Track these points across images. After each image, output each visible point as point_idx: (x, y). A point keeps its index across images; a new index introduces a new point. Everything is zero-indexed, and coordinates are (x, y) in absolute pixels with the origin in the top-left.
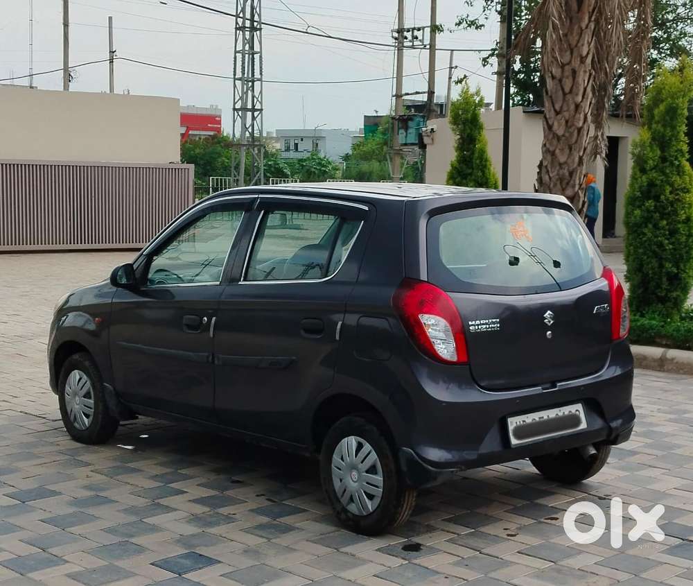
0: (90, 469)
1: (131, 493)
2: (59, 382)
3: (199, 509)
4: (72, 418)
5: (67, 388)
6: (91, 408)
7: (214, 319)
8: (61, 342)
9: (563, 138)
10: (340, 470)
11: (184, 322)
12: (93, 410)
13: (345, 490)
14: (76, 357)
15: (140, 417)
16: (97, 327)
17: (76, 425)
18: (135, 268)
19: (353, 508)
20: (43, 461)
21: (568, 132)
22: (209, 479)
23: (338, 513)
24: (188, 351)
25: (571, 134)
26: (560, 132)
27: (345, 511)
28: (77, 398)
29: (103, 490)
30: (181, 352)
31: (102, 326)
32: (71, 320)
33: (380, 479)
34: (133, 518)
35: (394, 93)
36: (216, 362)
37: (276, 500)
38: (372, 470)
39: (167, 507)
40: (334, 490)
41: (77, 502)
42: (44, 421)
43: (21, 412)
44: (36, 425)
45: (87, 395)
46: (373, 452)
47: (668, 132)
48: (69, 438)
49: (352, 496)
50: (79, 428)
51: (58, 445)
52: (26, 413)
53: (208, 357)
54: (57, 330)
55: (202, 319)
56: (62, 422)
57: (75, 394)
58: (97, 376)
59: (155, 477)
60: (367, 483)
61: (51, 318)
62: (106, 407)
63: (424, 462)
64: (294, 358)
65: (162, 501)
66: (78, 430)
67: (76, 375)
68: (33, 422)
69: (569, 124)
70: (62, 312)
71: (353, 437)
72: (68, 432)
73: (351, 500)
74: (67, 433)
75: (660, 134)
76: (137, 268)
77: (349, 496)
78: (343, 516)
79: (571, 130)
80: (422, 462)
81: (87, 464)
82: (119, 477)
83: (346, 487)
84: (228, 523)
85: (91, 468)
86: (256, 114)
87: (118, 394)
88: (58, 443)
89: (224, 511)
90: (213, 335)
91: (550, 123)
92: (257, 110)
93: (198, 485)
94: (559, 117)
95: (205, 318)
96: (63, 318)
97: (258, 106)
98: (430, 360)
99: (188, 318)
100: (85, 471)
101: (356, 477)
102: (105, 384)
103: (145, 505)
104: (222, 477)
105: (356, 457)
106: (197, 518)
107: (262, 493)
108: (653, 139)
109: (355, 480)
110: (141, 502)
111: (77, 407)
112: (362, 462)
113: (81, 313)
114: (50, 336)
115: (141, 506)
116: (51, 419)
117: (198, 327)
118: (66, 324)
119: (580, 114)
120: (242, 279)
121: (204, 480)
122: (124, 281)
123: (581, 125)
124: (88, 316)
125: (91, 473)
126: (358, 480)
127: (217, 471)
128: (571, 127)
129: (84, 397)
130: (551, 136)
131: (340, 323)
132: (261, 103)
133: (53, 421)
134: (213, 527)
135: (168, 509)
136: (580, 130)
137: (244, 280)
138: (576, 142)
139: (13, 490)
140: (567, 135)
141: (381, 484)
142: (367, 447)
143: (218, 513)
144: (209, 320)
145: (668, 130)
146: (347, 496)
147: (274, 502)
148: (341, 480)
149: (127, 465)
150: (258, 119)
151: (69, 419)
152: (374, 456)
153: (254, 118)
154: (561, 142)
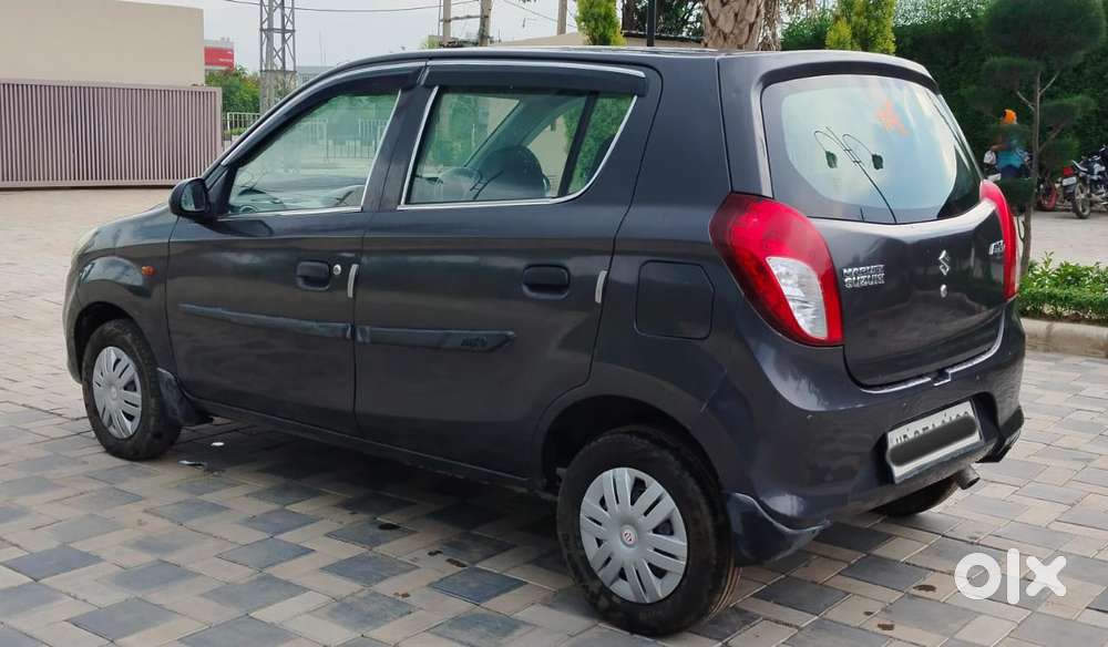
0: (142, 508)
1: (219, 556)
2: (84, 365)
3: (345, 587)
4: (105, 420)
5: (96, 372)
6: (136, 406)
7: (354, 268)
8: (85, 304)
9: (732, 36)
10: (600, 524)
11: (299, 272)
12: (140, 409)
13: (609, 559)
14: (109, 327)
15: (215, 418)
16: (145, 280)
17: (112, 430)
18: (208, 186)
19: (623, 589)
20: (62, 493)
21: (738, 28)
22: (341, 523)
23: (592, 595)
24: (309, 320)
25: (741, 32)
26: (727, 29)
27: (606, 592)
28: (113, 390)
29: (170, 548)
30: (294, 321)
31: (153, 278)
32: (98, 270)
33: (681, 543)
34: (232, 612)
35: (442, 17)
36: (359, 338)
37: (466, 563)
38: (665, 528)
39: (287, 583)
40: (584, 557)
41: (128, 578)
42: (59, 420)
43: (23, 405)
44: (49, 427)
45: (130, 386)
46: (668, 496)
47: (873, 27)
48: (102, 449)
49: (622, 569)
50: (119, 437)
51: (85, 463)
52: (31, 408)
53: (345, 330)
54: (79, 285)
55: (331, 268)
56: (87, 421)
57: (111, 384)
58: (146, 358)
59: (251, 522)
60: (656, 550)
61: (69, 266)
62: (162, 406)
63: (778, 521)
64: (511, 333)
65: (274, 571)
66: (117, 439)
67: (110, 354)
68: (40, 423)
69: (739, 18)
70: (84, 258)
71: (626, 469)
72: (100, 439)
73: (622, 575)
74: (97, 442)
75: (863, 29)
76: (211, 187)
77: (618, 570)
78: (603, 602)
79: (741, 26)
80: (771, 519)
81: (137, 498)
82: (194, 523)
83: (612, 554)
84: (402, 615)
85: (143, 505)
86: (287, 35)
87: (181, 385)
88: (85, 459)
89: (387, 587)
90: (354, 295)
91: (714, 17)
92: (289, 31)
93: (326, 535)
94: (727, 7)
95: (338, 267)
96: (87, 269)
97: (289, 27)
98: (784, 337)
99: (305, 267)
100: (134, 511)
101: (633, 537)
102: (160, 369)
103: (248, 579)
104: (362, 517)
105: (633, 503)
106: (345, 605)
107: (437, 549)
108: (854, 35)
109: (631, 543)
110: (240, 574)
111: (113, 403)
112: (646, 514)
113: (115, 258)
114: (67, 295)
115: (243, 582)
116: (70, 416)
117: (323, 280)
118: (90, 277)
119: (752, 5)
120: (403, 200)
121: (334, 526)
122: (191, 207)
123: (752, 20)
124: (128, 262)
125: (145, 515)
126: (635, 543)
127: (351, 506)
128: (742, 21)
129: (125, 388)
130: (715, 33)
131: (602, 275)
132: (293, 23)
133: (73, 419)
134: (377, 626)
135: (291, 589)
136: (751, 26)
137: (408, 202)
138: (747, 41)
139: (17, 553)
140: (736, 31)
141: (684, 553)
142: (654, 488)
143: (375, 594)
144: (346, 271)
145: (873, 23)
146: (612, 569)
147: (464, 566)
148: (599, 542)
149: (200, 497)
150: (290, 42)
151: (101, 421)
152: (668, 505)
153: (284, 41)
154: (729, 41)
